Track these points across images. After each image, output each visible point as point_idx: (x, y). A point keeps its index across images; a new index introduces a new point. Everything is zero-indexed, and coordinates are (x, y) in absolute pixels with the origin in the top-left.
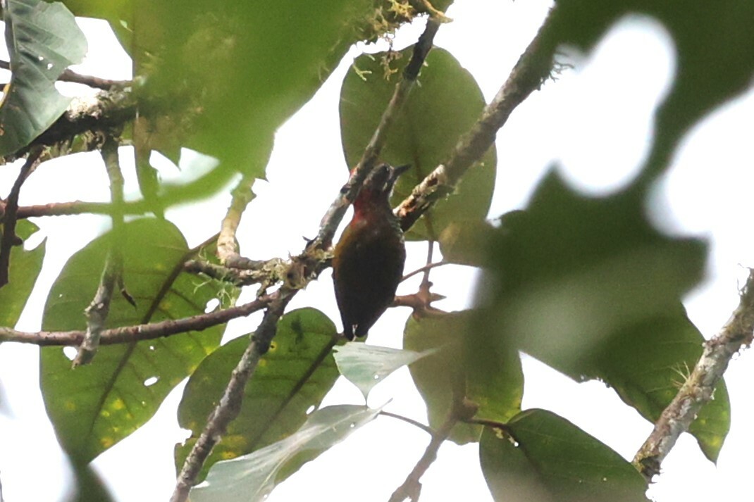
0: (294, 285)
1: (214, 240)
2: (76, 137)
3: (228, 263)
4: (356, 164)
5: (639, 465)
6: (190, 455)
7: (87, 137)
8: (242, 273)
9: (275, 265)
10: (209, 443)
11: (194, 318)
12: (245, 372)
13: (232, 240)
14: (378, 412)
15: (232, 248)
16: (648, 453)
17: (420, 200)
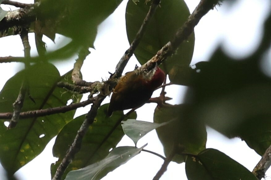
0: (105, 94)
1: (70, 72)
2: (10, 28)
3: (76, 83)
4: (133, 41)
5: (255, 173)
6: (59, 168)
7: (14, 29)
8: (82, 88)
9: (97, 85)
10: (67, 163)
11: (61, 107)
12: (83, 132)
13: (79, 73)
14: (142, 149)
15: (78, 76)
16: (259, 168)
17: (160, 57)
